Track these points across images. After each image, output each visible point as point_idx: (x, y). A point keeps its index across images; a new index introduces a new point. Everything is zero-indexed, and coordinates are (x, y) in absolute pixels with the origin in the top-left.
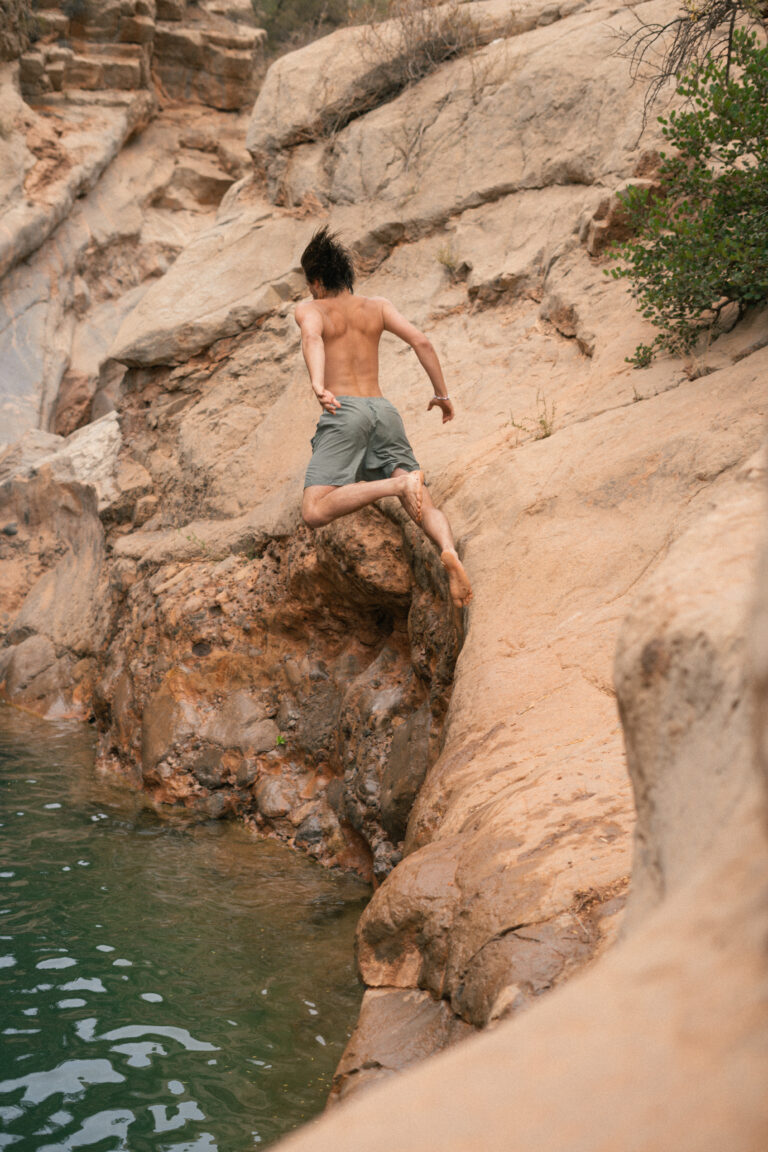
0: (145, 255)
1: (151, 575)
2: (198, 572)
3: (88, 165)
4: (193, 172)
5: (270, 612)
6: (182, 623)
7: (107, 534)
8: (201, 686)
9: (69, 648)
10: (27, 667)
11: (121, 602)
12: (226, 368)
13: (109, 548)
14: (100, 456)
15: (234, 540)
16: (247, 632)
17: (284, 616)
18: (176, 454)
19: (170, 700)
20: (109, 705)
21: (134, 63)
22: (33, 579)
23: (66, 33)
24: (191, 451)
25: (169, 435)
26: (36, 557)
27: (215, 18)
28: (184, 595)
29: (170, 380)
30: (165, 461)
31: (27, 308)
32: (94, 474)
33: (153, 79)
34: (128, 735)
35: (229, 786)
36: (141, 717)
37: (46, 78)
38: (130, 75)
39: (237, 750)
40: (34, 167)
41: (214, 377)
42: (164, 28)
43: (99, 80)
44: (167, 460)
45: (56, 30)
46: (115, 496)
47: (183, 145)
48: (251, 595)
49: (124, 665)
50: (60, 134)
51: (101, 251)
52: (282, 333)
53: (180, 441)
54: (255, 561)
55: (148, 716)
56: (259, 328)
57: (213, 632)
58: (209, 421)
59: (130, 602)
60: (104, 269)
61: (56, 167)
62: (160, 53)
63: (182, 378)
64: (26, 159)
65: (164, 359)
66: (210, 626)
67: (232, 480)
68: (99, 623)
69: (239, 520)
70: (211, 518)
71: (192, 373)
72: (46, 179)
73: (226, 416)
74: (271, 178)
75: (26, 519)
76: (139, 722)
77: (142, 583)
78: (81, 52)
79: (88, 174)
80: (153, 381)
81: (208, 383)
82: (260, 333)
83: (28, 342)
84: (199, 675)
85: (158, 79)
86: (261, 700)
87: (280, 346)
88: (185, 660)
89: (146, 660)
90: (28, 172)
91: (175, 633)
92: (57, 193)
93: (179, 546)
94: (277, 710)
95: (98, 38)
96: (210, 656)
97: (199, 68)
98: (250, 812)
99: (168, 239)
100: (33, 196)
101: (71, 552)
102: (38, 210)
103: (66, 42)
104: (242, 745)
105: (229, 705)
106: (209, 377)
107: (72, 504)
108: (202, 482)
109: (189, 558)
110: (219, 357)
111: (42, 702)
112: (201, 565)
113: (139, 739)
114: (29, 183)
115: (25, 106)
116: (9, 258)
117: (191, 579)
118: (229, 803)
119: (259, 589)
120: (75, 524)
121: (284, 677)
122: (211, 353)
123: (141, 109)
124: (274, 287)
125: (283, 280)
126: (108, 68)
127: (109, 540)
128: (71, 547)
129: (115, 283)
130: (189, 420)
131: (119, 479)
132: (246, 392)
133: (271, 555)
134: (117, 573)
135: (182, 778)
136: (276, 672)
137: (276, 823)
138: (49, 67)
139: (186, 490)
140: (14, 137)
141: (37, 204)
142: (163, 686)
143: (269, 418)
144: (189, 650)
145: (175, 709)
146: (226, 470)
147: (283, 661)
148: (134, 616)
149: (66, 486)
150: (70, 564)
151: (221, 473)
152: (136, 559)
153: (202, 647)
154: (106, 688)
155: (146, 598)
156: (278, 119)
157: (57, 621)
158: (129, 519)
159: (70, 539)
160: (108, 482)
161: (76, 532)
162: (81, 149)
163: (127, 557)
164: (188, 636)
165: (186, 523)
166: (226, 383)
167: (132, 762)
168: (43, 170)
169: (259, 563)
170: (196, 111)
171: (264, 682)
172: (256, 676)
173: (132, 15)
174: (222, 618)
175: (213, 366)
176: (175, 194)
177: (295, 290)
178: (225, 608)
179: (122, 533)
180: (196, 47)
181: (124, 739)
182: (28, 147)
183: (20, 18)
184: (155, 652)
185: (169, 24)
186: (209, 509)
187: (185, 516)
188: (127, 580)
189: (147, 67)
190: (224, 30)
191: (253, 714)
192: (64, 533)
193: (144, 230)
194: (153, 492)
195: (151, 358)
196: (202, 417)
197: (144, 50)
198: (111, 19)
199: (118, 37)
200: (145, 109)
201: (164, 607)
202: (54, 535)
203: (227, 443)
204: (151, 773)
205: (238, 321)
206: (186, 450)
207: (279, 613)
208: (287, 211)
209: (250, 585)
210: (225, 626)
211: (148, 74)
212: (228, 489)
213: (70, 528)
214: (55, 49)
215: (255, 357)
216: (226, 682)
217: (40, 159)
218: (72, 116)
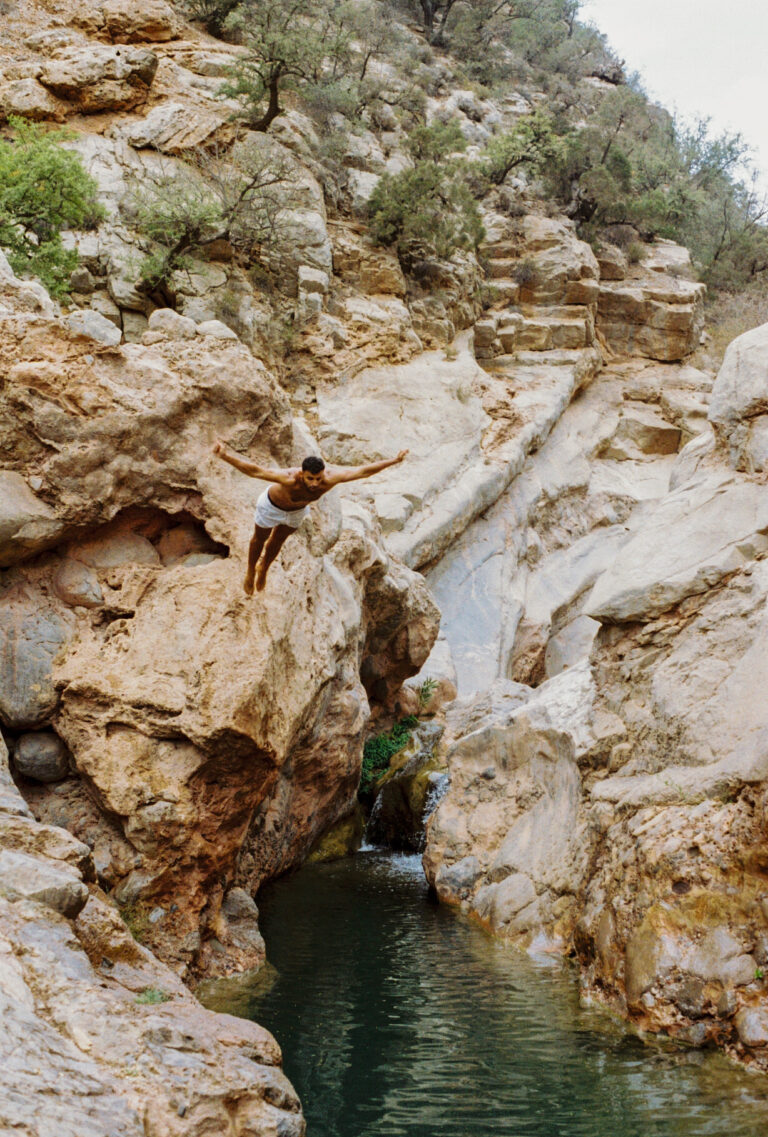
0: (593, 505)
1: (629, 818)
2: (675, 816)
3: (539, 422)
4: (637, 422)
5: (746, 853)
6: (662, 863)
7: (585, 778)
8: (682, 922)
9: (549, 886)
10: (509, 903)
11: (599, 843)
12: (695, 624)
13: (586, 792)
14: (574, 705)
15: (708, 786)
16: (724, 872)
17: (759, 857)
18: (649, 704)
19: (652, 934)
20: (592, 939)
21: (580, 323)
22: (511, 821)
23: (516, 299)
24: (664, 701)
25: (642, 686)
26: (514, 800)
27: (656, 274)
28: (663, 836)
29: (641, 636)
30: (638, 711)
31: (484, 561)
32: (570, 721)
33: (598, 337)
34: (612, 967)
35: (710, 1016)
36: (624, 950)
37: (498, 342)
38: (575, 334)
39: (718, 983)
40: (490, 427)
41: (684, 631)
42: (608, 287)
43: (547, 341)
44: (639, 709)
45: (506, 297)
46: (592, 744)
47: (627, 397)
48: (727, 837)
49: (605, 901)
50: (513, 394)
51: (551, 504)
52: (748, 590)
53: (653, 692)
54: (730, 805)
55: (631, 950)
56: (725, 586)
57: (692, 871)
58: (680, 673)
59: (609, 843)
60: (554, 520)
61: (510, 425)
62: (603, 311)
63: (654, 633)
64: (483, 420)
65: (636, 615)
66: (688, 866)
67: (704, 729)
68: (577, 863)
69: (712, 766)
70: (685, 764)
71: (663, 628)
72: (501, 437)
73: (696, 668)
74: (732, 446)
75: (504, 764)
76: (622, 955)
77: (620, 825)
78: (530, 316)
79: (539, 431)
80: (626, 636)
81: (679, 637)
82: (727, 590)
83: (487, 593)
84: (678, 911)
85: (602, 336)
86: (739, 936)
87: (746, 603)
88: (665, 898)
89: (628, 898)
90: (484, 432)
91: (655, 872)
92: (512, 450)
93: (655, 790)
94: (754, 946)
95: (545, 302)
96: (690, 893)
97: (641, 323)
98: (729, 1042)
99: (615, 490)
100: (489, 454)
101: (547, 796)
102: (495, 468)
103: (516, 307)
104: (722, 978)
105: (707, 940)
106: (679, 632)
107: (548, 751)
108: (675, 731)
109: (667, 802)
110: (688, 614)
111: (525, 936)
112: (677, 808)
113: (622, 971)
114: (485, 443)
115: (481, 370)
116: (469, 515)
117: (668, 822)
118: (710, 1033)
119: (734, 831)
120: (550, 770)
121: (760, 914)
122: (681, 610)
123: (586, 366)
124: (739, 547)
125: (748, 541)
126: (555, 330)
127: (586, 784)
128: (546, 790)
129: (565, 534)
130: (662, 673)
131: (595, 726)
132: (715, 645)
133: (745, 799)
134: (595, 816)
135: (665, 1008)
136: (753, 910)
137: (756, 1053)
138: (501, 332)
139: (659, 738)
140: (471, 400)
141: (494, 462)
142: (645, 920)
143: (738, 670)
144: (669, 888)
145: (657, 943)
146: (698, 719)
147: (759, 900)
148: (614, 857)
149: (541, 733)
150: (546, 806)
151: (693, 722)
152: (614, 802)
153: (681, 885)
154: (589, 924)
155: (625, 839)
156: (739, 393)
157: (536, 860)
158: (605, 765)
159: (546, 784)
160: (584, 731)
161: (552, 777)
162: (532, 407)
163: (605, 800)
164: (668, 875)
165: (660, 769)
166: (695, 638)
167: (617, 993)
168: (498, 430)
169: (733, 807)
170: (639, 364)
171: (742, 919)
172: (733, 912)
173: (578, 279)
174: (700, 859)
175: (682, 622)
176: (620, 445)
177: (759, 550)
178: (703, 848)
179: (598, 778)
180: (638, 303)
181: (608, 971)
182: (484, 408)
183: (475, 289)
184: (636, 890)
185: (613, 284)
186: (683, 756)
187: (659, 762)
188: (606, 822)
189: (592, 325)
190: (665, 286)
191: (732, 949)
192: (540, 777)
193: (592, 481)
194: (627, 740)
195: (624, 615)
196: (673, 669)
197: (589, 311)
198: (558, 284)
199: (564, 299)
200: (591, 366)
201: (644, 848)
202: (530, 779)
203: (698, 695)
204: (635, 1002)
205: (705, 580)
206: (658, 700)
207: (755, 854)
208: (749, 477)
209: (726, 828)
210: (703, 866)
211: (593, 331)
212: (700, 737)
213: (546, 773)
214: (506, 315)
215: (722, 613)
216: (705, 919)
217: (494, 419)
218: (522, 376)
